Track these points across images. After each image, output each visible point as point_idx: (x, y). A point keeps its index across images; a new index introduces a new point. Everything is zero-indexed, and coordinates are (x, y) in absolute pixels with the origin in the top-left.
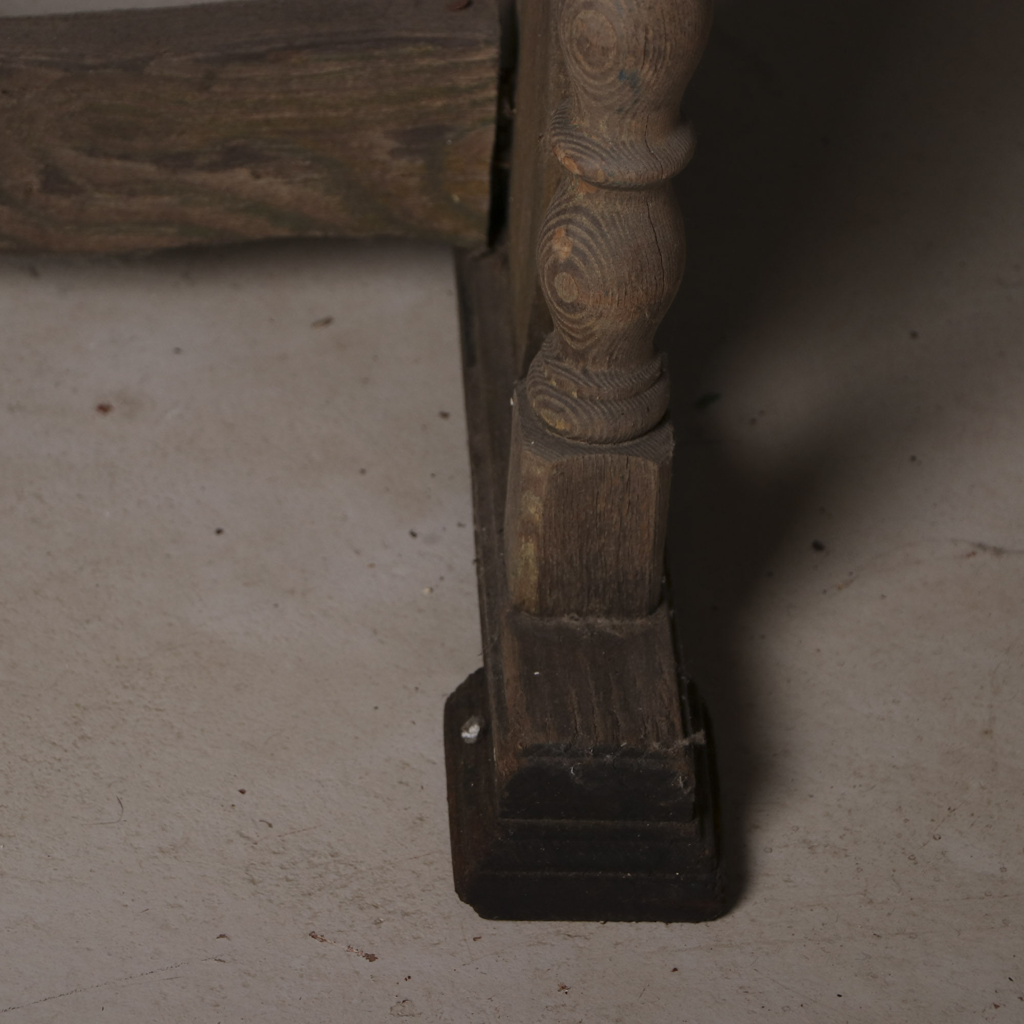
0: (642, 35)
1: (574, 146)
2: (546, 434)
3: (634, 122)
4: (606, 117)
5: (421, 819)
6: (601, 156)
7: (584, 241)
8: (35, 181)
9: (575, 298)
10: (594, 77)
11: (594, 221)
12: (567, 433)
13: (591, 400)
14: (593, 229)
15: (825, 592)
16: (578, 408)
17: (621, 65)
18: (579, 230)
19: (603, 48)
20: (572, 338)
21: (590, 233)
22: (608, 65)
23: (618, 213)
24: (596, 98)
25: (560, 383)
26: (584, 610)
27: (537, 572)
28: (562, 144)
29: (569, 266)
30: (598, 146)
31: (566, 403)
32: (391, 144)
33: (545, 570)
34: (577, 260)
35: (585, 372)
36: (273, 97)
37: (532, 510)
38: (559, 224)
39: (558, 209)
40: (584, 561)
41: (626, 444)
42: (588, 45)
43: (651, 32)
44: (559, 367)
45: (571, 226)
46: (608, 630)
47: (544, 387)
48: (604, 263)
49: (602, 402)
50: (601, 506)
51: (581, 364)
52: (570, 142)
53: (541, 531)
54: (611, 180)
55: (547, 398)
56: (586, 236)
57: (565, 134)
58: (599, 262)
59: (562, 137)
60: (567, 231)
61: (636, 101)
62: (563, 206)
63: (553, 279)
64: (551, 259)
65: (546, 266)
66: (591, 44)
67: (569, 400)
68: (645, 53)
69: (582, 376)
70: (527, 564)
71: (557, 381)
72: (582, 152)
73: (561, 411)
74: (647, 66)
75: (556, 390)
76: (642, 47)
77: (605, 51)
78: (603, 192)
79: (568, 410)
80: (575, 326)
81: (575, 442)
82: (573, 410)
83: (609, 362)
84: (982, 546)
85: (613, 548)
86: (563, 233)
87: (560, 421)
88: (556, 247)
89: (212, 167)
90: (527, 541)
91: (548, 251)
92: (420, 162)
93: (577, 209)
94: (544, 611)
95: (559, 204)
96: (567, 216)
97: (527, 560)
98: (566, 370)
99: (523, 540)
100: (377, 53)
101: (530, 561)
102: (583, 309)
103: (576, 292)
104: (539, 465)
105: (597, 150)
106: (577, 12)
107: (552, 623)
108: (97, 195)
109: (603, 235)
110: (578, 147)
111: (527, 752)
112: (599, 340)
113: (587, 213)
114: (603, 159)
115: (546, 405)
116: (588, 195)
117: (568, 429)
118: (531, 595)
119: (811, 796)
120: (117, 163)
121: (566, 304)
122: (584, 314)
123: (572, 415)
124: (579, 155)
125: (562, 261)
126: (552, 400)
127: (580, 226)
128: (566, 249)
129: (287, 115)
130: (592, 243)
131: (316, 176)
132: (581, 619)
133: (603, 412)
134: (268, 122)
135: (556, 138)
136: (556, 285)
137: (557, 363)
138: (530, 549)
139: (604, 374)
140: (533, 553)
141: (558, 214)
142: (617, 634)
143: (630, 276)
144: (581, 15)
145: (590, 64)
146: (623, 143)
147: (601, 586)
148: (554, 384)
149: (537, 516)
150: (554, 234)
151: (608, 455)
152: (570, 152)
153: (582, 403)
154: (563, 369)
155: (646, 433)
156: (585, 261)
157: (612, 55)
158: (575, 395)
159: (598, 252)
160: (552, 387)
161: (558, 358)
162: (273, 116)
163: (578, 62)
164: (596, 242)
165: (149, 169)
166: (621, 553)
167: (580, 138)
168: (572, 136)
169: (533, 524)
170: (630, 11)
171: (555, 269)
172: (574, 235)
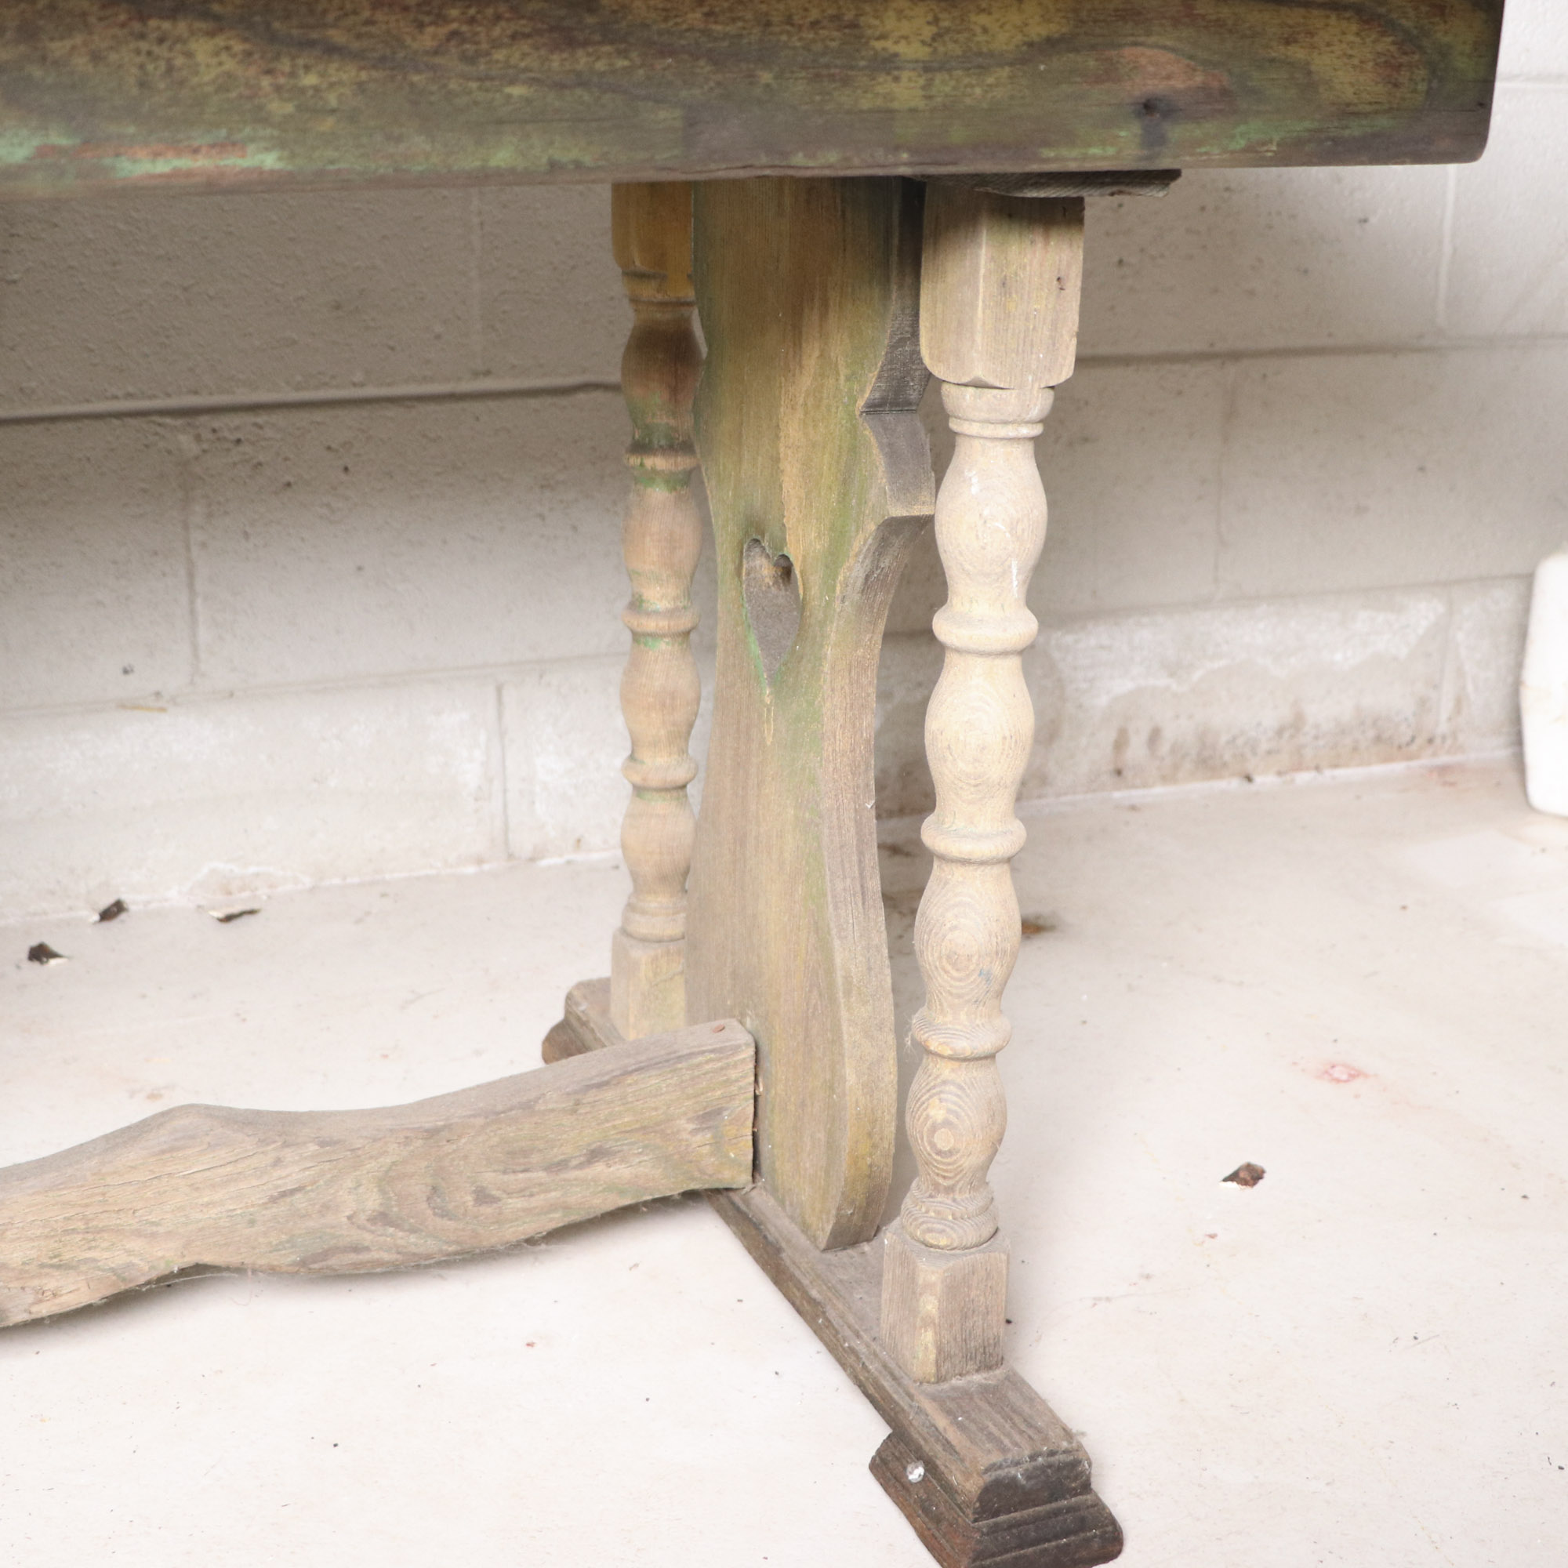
0: (994, 940)
1: (944, 1035)
2: (931, 1252)
3: (984, 1009)
4: (966, 1009)
5: (891, 1545)
6: (966, 1037)
7: (955, 1103)
8: (469, 1199)
9: (951, 1145)
10: (960, 980)
11: (960, 1087)
12: (948, 1246)
13: (962, 1219)
14: (959, 1093)
15: (1030, 1345)
16: (955, 1226)
17: (981, 965)
18: (949, 1096)
19: (968, 956)
20: (944, 1177)
21: (958, 1096)
22: (972, 967)
23: (975, 1078)
24: (959, 996)
25: (938, 1213)
26: (964, 1372)
27: (935, 1351)
28: (934, 1037)
29: (947, 1123)
30: (961, 1031)
31: (945, 1225)
32: (691, 1126)
33: (940, 1350)
34: (952, 1118)
35: (954, 1200)
36: (617, 1109)
37: (929, 1307)
38: (931, 1097)
39: (928, 1088)
40: (964, 1336)
41: (984, 1245)
42: (956, 957)
43: (999, 938)
44: (934, 1202)
45: (942, 1096)
46: (983, 1381)
47: (925, 1219)
48: (971, 1114)
49: (969, 1218)
50: (973, 1294)
51: (951, 1196)
52: (940, 1034)
53: (937, 1321)
54: (976, 1051)
55: (929, 1225)
56: (955, 1099)
57: (934, 1030)
58: (968, 1115)
59: (933, 1032)
60: (940, 1099)
61: (988, 992)
62: (932, 1084)
63: (933, 1137)
64: (929, 1123)
65: (925, 1129)
66: (959, 955)
67: (946, 1222)
68: (997, 953)
69: (953, 1204)
70: (926, 1348)
71: (935, 1212)
72: (951, 1038)
73: (942, 1232)
74: (997, 963)
75: (935, 1218)
76: (994, 949)
77: (969, 958)
78: (964, 1064)
79: (948, 1230)
80: (950, 1167)
81: (953, 1251)
82: (952, 1228)
83: (970, 1189)
84: (1100, 1299)
85: (981, 1322)
86: (937, 1101)
87: (943, 1238)
88: (932, 1112)
89: (580, 1166)
90: (926, 1331)
91: (925, 1118)
92: (709, 1135)
93: (944, 1082)
94: (940, 1379)
95: (928, 1084)
96: (938, 1089)
97: (926, 1345)
98: (940, 1203)
99: (923, 1331)
100: (680, 1066)
101: (929, 1345)
102: (958, 1152)
103: (952, 1141)
104: (933, 1273)
105: (961, 1033)
106: (944, 936)
107: (945, 1386)
108: (510, 1201)
109: (968, 1096)
110: (948, 1035)
111: (987, 1471)
112: (966, 1173)
113: (953, 1083)
114: (968, 1039)
115: (930, 1230)
116: (953, 1070)
117: (949, 1244)
118: (932, 1369)
119: (1114, 1465)
120: (521, 1176)
121: (945, 1152)
122: (958, 1156)
123: (951, 1232)
124: (949, 1040)
125: (939, 1121)
126: (935, 1225)
127: (950, 1093)
128: (942, 1112)
129: (626, 1120)
130: (961, 1103)
131: (646, 1158)
132: (963, 1378)
133: (972, 1225)
134: (614, 1127)
135: (927, 1035)
136: (935, 1140)
137: (931, 1200)
138: (928, 1337)
139: (967, 1199)
140: (931, 1339)
141: (928, 1091)
142: (990, 1382)
143: (988, 1121)
144: (949, 936)
145: (958, 970)
146: (978, 1026)
147: (974, 1352)
148: (933, 1214)
149: (934, 1310)
150: (928, 1104)
151: (977, 1255)
152: (942, 1040)
153: (956, 1222)
154: (937, 1203)
155: (992, 1237)
156: (958, 1116)
157: (974, 960)
158: (950, 1218)
159: (966, 1108)
160: (931, 1217)
161: (931, 1196)
162: (617, 1122)
163: (946, 972)
164: (963, 1101)
165: (541, 1175)
166: (985, 1325)
167: (946, 1029)
168: (939, 1029)
169: (930, 1317)
170: (985, 924)
171: (934, 1129)
172: (946, 1100)
